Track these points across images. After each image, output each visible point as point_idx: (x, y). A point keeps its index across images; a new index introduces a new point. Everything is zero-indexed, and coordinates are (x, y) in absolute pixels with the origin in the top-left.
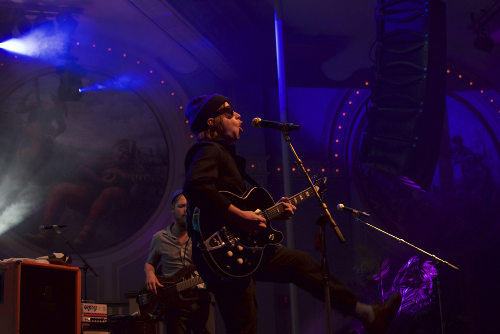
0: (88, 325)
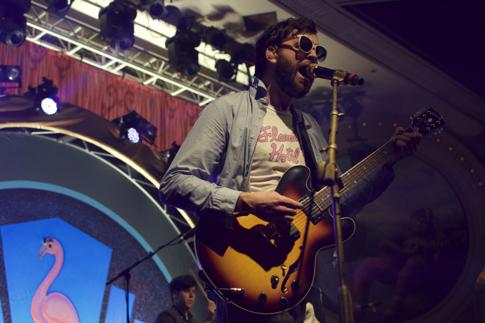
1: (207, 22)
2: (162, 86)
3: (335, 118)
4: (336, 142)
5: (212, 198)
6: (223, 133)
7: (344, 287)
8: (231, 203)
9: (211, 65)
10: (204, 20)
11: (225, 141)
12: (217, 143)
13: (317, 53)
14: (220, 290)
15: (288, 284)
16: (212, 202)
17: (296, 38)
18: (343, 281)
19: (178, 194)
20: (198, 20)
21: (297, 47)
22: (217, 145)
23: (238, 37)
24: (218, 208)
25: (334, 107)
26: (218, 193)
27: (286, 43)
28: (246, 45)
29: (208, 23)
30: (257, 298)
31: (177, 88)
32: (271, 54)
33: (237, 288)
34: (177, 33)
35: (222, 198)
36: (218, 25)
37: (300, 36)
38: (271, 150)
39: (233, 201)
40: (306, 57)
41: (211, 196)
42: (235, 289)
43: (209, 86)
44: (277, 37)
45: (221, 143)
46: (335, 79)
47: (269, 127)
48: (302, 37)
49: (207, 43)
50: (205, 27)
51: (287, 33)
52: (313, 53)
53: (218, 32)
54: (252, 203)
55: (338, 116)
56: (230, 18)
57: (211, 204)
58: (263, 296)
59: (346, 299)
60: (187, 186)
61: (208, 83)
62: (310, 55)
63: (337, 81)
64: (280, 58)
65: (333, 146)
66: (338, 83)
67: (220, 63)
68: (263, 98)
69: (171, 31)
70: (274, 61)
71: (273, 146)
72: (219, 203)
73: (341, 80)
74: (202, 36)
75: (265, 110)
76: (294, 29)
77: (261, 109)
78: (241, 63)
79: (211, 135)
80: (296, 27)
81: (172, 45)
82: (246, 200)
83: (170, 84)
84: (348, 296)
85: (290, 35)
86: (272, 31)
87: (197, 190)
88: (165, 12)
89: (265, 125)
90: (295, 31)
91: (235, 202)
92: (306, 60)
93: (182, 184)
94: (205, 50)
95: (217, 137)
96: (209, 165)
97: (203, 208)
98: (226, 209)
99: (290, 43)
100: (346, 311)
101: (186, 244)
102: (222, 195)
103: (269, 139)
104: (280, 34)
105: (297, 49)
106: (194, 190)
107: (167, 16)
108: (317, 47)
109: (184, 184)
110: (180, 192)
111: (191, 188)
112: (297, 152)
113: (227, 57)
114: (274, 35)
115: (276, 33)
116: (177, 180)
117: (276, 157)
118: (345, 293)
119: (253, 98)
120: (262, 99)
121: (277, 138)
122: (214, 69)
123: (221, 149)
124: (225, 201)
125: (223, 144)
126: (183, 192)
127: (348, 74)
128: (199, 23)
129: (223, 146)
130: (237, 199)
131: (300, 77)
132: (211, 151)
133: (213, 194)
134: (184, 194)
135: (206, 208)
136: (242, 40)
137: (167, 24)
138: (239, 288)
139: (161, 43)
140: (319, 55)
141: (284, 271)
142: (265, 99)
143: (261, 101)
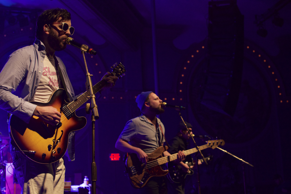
5: (22, 106)
6: (25, 70)
8: (32, 110)
11: (25, 74)
12: (21, 75)
14: (23, 152)
15: (56, 149)
16: (22, 108)
17: (62, 23)
19: (2, 100)
21: (61, 28)
22: (21, 76)
24: (24, 112)
26: (25, 104)
27: (55, 25)
30: (41, 155)
32: (46, 29)
33: (32, 150)
35: (28, 107)
39: (33, 110)
40: (65, 33)
41: (21, 105)
42: (32, 151)
45: (23, 75)
46: (83, 51)
47: (46, 68)
54: (41, 112)
57: (21, 109)
58: (44, 155)
60: (8, 97)
62: (67, 33)
68: (43, 50)
70: (48, 33)
71: (50, 78)
72: (25, 109)
73: (85, 50)
75: (44, 57)
76: (60, 17)
77: (42, 57)
79: (19, 71)
82: (39, 110)
85: (57, 21)
87: (13, 100)
89: (45, 66)
91: (34, 110)
92: (65, 35)
93: (5, 95)
95: (22, 72)
96: (16, 86)
97: (15, 110)
98: (28, 113)
102: (27, 105)
103: (48, 74)
105: (60, 30)
106: (12, 100)
108: (71, 28)
109: (6, 96)
110: (3, 100)
111: (10, 99)
112: (58, 80)
116: (2, 92)
119: (37, 50)
120: (42, 51)
121: (50, 74)
123: (22, 78)
124: (29, 109)
125: (24, 76)
126: (6, 100)
129: (23, 77)
130: (35, 109)
132: (18, 79)
133: (22, 104)
134: (5, 101)
135: (17, 111)
138: (34, 151)
141: (54, 142)
142: (44, 52)
143: (42, 52)
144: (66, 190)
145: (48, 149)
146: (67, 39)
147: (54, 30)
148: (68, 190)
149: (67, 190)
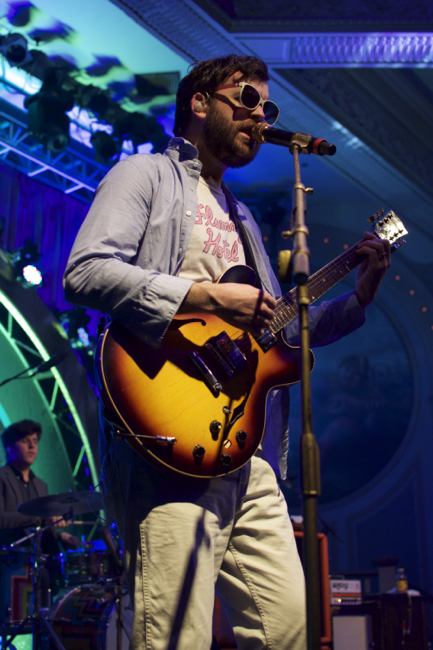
0: (339, 608)
1: (85, 78)
2: (15, 162)
3: (300, 194)
4: (307, 224)
5: (145, 288)
7: (310, 436)
9: (85, 138)
10: (79, 75)
13: (265, 110)
14: (139, 438)
15: (232, 434)
16: (145, 294)
17: (238, 86)
18: (308, 427)
20: (72, 74)
21: (237, 99)
23: (125, 102)
24: (151, 305)
25: (298, 179)
26: (154, 282)
27: (221, 92)
28: (136, 115)
29: (85, 80)
30: (192, 454)
31: (35, 166)
32: (199, 104)
34: (42, 89)
36: (101, 82)
37: (243, 84)
38: (206, 237)
39: (177, 300)
40: (249, 115)
41: (143, 285)
42: (163, 438)
43: (80, 168)
44: (211, 79)
46: (295, 144)
47: (202, 206)
48: (246, 87)
49: (82, 107)
50: (79, 86)
51: (225, 76)
52: (259, 111)
53: (99, 93)
55: (304, 191)
56: (116, 75)
58: (200, 451)
59: (311, 453)
60: (108, 277)
61: (78, 163)
62: (254, 113)
63: (299, 146)
64: (211, 111)
65: (303, 229)
66: (300, 150)
67: (96, 136)
68: (191, 159)
69: (33, 86)
70: (202, 115)
71: (209, 231)
72: (155, 299)
73: (303, 145)
74: (75, 96)
75: (197, 178)
76: (236, 70)
77: (191, 176)
78: (127, 140)
80: (239, 69)
81: (34, 105)
83: (26, 159)
84: (314, 449)
85: (229, 81)
86: (205, 69)
88: (29, 58)
90: (238, 75)
91: (179, 301)
92: (249, 119)
94: (78, 117)
99: (227, 92)
100: (312, 470)
101: (35, 382)
102: (161, 287)
103: (204, 221)
104: (215, 76)
105: (236, 104)
107: (31, 63)
108: (266, 103)
109: (103, 275)
111: (117, 280)
112: (235, 245)
113: (107, 129)
114: (206, 75)
115: (209, 73)
117: (212, 247)
118: (310, 444)
119: (177, 161)
120: (190, 162)
121: (212, 222)
122: (89, 145)
124: (165, 297)
126: (106, 287)
127: (314, 139)
128: (73, 78)
130: (183, 298)
131: (243, 137)
136: (129, 107)
137: (29, 75)
139: (18, 102)
140: (268, 113)
141: (227, 415)
142: (196, 163)
143: (189, 165)
144: (347, 603)
145: (210, 434)
146: (257, 129)
147: (220, 105)
148: (353, 603)
149: (351, 603)
